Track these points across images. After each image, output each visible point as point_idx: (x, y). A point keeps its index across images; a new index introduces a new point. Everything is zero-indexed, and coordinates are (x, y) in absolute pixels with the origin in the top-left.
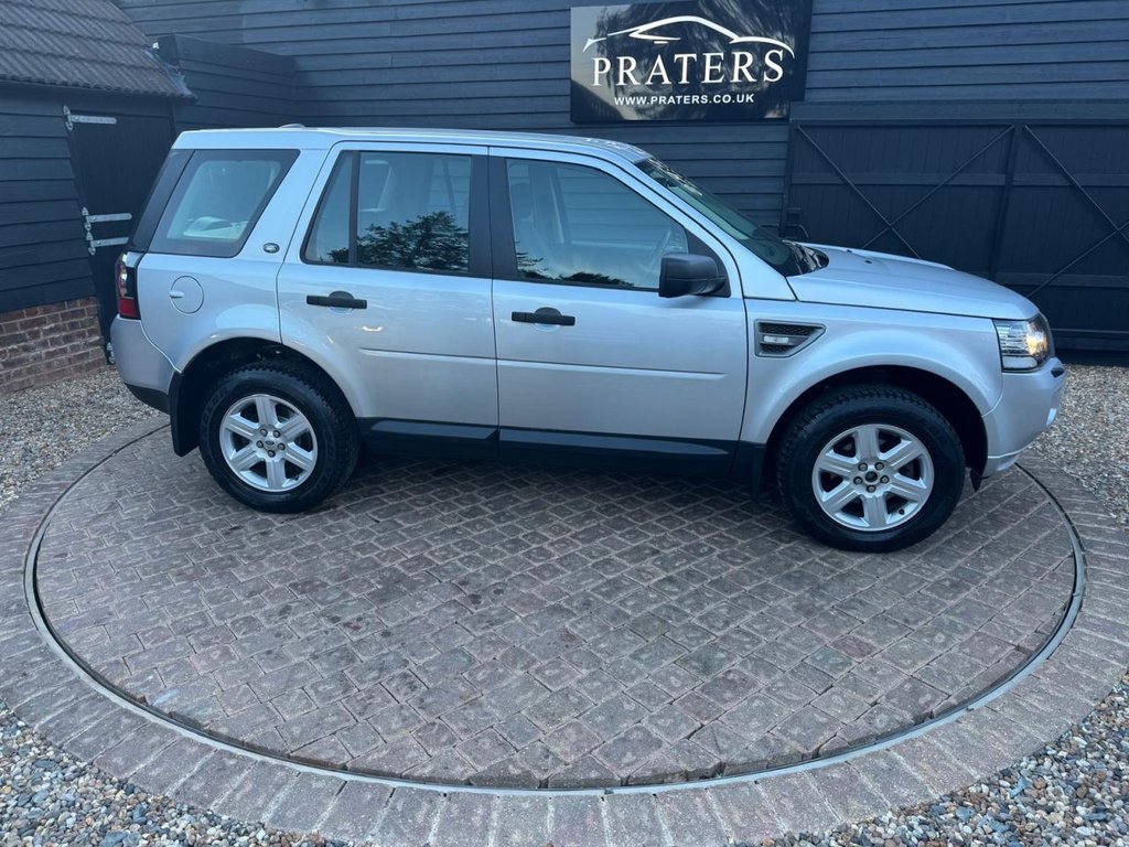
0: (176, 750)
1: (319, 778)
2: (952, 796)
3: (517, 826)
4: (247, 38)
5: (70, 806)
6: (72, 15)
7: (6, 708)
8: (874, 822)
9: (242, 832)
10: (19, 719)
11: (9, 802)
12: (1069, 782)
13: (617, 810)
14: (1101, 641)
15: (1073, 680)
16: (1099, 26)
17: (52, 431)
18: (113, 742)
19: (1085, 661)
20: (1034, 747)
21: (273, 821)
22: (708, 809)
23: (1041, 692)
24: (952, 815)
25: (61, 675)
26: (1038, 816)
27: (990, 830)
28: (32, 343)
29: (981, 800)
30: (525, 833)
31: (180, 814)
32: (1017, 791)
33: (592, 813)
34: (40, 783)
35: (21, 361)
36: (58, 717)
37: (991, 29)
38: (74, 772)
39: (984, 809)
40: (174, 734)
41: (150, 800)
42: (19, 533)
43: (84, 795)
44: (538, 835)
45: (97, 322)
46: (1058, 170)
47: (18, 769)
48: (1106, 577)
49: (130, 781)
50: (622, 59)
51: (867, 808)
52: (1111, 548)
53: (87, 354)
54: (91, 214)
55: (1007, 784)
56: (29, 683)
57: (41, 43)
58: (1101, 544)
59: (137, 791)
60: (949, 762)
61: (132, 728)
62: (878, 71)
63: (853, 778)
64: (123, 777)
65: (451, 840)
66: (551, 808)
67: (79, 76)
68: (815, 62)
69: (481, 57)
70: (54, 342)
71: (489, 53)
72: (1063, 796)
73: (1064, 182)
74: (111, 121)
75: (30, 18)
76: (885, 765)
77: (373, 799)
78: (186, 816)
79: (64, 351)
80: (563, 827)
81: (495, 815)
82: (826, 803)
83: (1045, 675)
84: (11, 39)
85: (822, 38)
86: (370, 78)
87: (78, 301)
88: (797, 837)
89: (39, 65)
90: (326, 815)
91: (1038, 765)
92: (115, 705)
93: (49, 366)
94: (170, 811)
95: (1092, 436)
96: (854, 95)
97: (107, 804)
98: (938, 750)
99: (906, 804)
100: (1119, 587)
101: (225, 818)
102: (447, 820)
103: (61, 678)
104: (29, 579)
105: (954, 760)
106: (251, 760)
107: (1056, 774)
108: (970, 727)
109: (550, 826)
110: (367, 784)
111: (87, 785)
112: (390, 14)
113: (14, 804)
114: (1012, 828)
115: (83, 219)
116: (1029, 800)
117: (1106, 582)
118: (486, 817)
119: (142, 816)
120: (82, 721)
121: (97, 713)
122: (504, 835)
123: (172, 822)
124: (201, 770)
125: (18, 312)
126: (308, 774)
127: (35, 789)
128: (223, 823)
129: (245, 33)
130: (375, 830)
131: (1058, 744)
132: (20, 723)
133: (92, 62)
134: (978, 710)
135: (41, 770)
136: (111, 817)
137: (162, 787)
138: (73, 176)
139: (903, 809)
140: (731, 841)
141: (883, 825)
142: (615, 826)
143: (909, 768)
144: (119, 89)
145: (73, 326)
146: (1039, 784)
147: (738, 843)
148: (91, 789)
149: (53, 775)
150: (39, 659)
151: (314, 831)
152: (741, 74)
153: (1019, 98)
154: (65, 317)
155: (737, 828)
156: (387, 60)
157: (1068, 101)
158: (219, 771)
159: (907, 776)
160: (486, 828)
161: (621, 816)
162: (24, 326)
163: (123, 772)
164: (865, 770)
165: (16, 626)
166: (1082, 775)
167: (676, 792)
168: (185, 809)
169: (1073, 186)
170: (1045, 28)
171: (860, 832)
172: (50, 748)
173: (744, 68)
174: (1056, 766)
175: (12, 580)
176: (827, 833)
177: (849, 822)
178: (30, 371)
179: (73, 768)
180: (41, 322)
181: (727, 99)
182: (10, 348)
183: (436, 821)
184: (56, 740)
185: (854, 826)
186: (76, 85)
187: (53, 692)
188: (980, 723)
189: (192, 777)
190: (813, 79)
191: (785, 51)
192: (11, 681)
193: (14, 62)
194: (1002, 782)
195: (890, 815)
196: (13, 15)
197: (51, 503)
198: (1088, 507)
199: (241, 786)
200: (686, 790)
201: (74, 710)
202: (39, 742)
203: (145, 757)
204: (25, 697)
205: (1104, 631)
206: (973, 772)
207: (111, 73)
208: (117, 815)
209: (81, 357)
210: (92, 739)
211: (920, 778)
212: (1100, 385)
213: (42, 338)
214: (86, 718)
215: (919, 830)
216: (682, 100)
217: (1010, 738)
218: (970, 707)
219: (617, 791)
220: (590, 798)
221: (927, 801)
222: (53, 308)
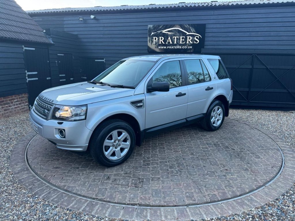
0: (79, 201)
1: (117, 206)
2: (266, 204)
3: (168, 215)
4: (65, 30)
5: (56, 215)
6: (24, 23)
7: (31, 193)
8: (250, 210)
9: (102, 219)
10: (36, 195)
11: (40, 214)
12: (291, 201)
13: (191, 210)
14: (291, 171)
15: (287, 179)
16: (271, 32)
17: (20, 127)
18: (62, 200)
19: (289, 175)
20: (282, 194)
21: (109, 216)
22: (212, 209)
23: (280, 182)
24: (267, 208)
25: (44, 185)
26: (286, 208)
27: (277, 211)
28: (11, 105)
29: (273, 205)
30: (171, 216)
31: (85, 215)
32: (280, 203)
33: (185, 211)
34: (46, 210)
35: (8, 109)
36: (46, 194)
37: (247, 33)
38: (54, 207)
39: (274, 207)
40: (78, 198)
41: (76, 213)
42: (21, 152)
43: (59, 212)
44: (174, 216)
45: (27, 99)
46: (263, 65)
47: (39, 207)
48: (289, 157)
49: (70, 209)
50: (160, 37)
51: (248, 208)
52: (288, 151)
53: (25, 107)
54: (28, 72)
55: (278, 201)
56: (36, 187)
57: (18, 30)
58: (286, 150)
59: (72, 211)
60: (264, 197)
61: (66, 196)
62: (221, 42)
63: (244, 202)
64: (68, 208)
65: (153, 218)
66: (175, 210)
67: (27, 38)
68: (206, 39)
69: (125, 36)
70: (17, 104)
71: (127, 35)
72: (291, 203)
73: (265, 68)
74: (34, 49)
75: (15, 23)
76: (250, 198)
77: (132, 210)
78: (87, 216)
79: (19, 107)
80: (179, 214)
81: (162, 212)
82: (239, 207)
83: (280, 178)
84: (10, 29)
85: (208, 34)
86: (97, 40)
87: (23, 94)
88: (234, 214)
89: (18, 35)
90: (121, 214)
91: (283, 197)
92: (60, 191)
93: (15, 111)
94: (82, 215)
95: (278, 126)
96: (216, 47)
97: (66, 214)
98: (261, 195)
99: (256, 207)
100: (292, 159)
101: (96, 216)
102: (151, 214)
103: (44, 186)
104: (27, 162)
105: (265, 197)
106: (99, 203)
107: (288, 199)
108: (267, 190)
109: (176, 215)
110: (129, 207)
111: (59, 210)
112: (103, 25)
113: (41, 215)
114: (281, 211)
115: (26, 73)
116: (283, 204)
117: (289, 158)
118: (160, 213)
119: (75, 216)
120: (53, 195)
121: (56, 193)
122: (166, 217)
123: (83, 217)
124: (87, 205)
125: (8, 97)
126: (114, 205)
127: (45, 211)
128: (96, 217)
129: (65, 28)
130: (135, 217)
131: (287, 193)
132: (36, 196)
133: (30, 34)
134: (268, 186)
135: (46, 207)
136: (67, 217)
137: (79, 209)
138: (24, 63)
139: (256, 208)
140: (219, 216)
141: (253, 211)
142: (192, 214)
143: (255, 199)
144: (36, 41)
145: (22, 100)
146: (285, 201)
147: (221, 216)
148: (60, 211)
149: (49, 208)
150: (36, 181)
151: (120, 218)
152: (189, 42)
153: (255, 48)
154: (20, 98)
155: (220, 213)
156: (102, 36)
157: (265, 49)
158: (92, 206)
159: (255, 201)
160: (161, 216)
161: (192, 211)
162: (9, 100)
163: (67, 206)
164: (246, 200)
165: (28, 174)
166: (294, 199)
167: (204, 206)
168: (86, 214)
169: (267, 68)
170: (259, 33)
171: (248, 213)
172: (46, 202)
173: (190, 40)
174: (287, 197)
175: (22, 163)
176: (240, 213)
177: (245, 211)
178: (10, 112)
179: (54, 206)
180: (14, 99)
181: (186, 47)
182: (6, 106)
183: (149, 214)
184: (47, 200)
185: (246, 212)
186: (26, 40)
187: (43, 189)
188: (269, 189)
189: (85, 207)
190: (206, 43)
191: (199, 36)
192: (31, 187)
193: (12, 34)
194: (277, 201)
195: (254, 209)
196: (11, 23)
197: (27, 144)
198: (281, 142)
199: (98, 208)
200: (206, 205)
201: (50, 193)
202: (43, 201)
203: (72, 203)
204: (35, 190)
205: (291, 168)
206: (270, 199)
207: (34, 37)
208: (69, 216)
209: (23, 108)
210: (57, 199)
211: (258, 201)
212: (277, 115)
213: (14, 103)
214: (54, 194)
215: (261, 212)
216: (175, 47)
217: (276, 192)
218: (266, 185)
219: (189, 206)
220: (184, 208)
221: (261, 206)
222: (17, 96)
